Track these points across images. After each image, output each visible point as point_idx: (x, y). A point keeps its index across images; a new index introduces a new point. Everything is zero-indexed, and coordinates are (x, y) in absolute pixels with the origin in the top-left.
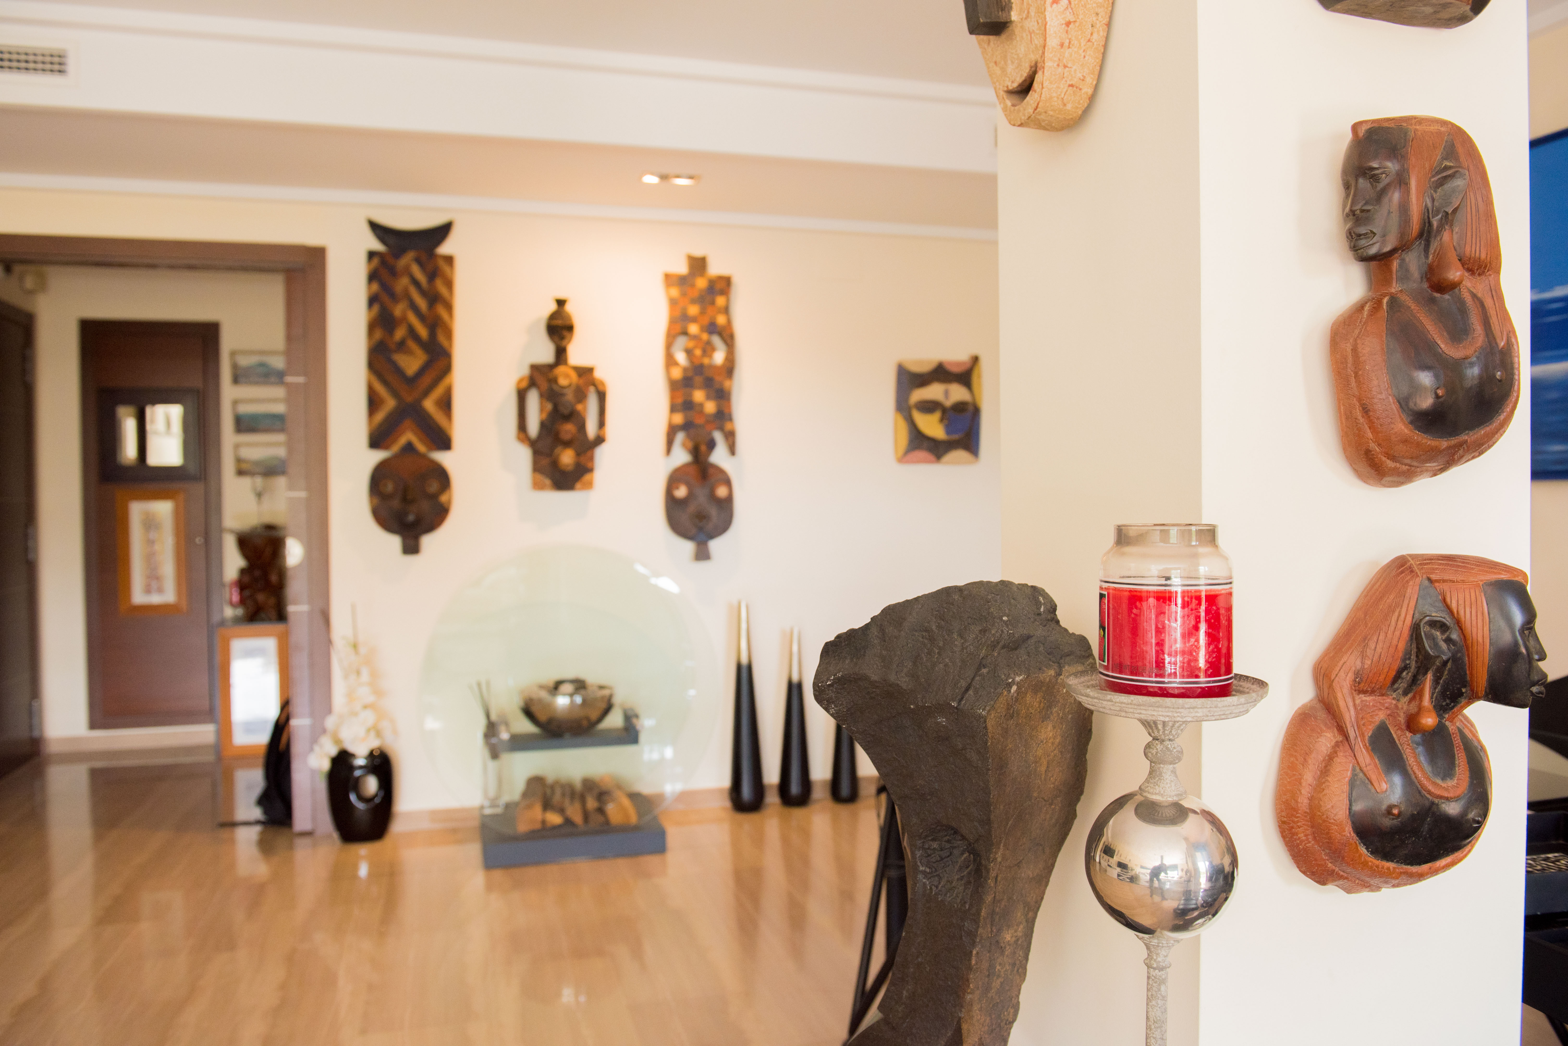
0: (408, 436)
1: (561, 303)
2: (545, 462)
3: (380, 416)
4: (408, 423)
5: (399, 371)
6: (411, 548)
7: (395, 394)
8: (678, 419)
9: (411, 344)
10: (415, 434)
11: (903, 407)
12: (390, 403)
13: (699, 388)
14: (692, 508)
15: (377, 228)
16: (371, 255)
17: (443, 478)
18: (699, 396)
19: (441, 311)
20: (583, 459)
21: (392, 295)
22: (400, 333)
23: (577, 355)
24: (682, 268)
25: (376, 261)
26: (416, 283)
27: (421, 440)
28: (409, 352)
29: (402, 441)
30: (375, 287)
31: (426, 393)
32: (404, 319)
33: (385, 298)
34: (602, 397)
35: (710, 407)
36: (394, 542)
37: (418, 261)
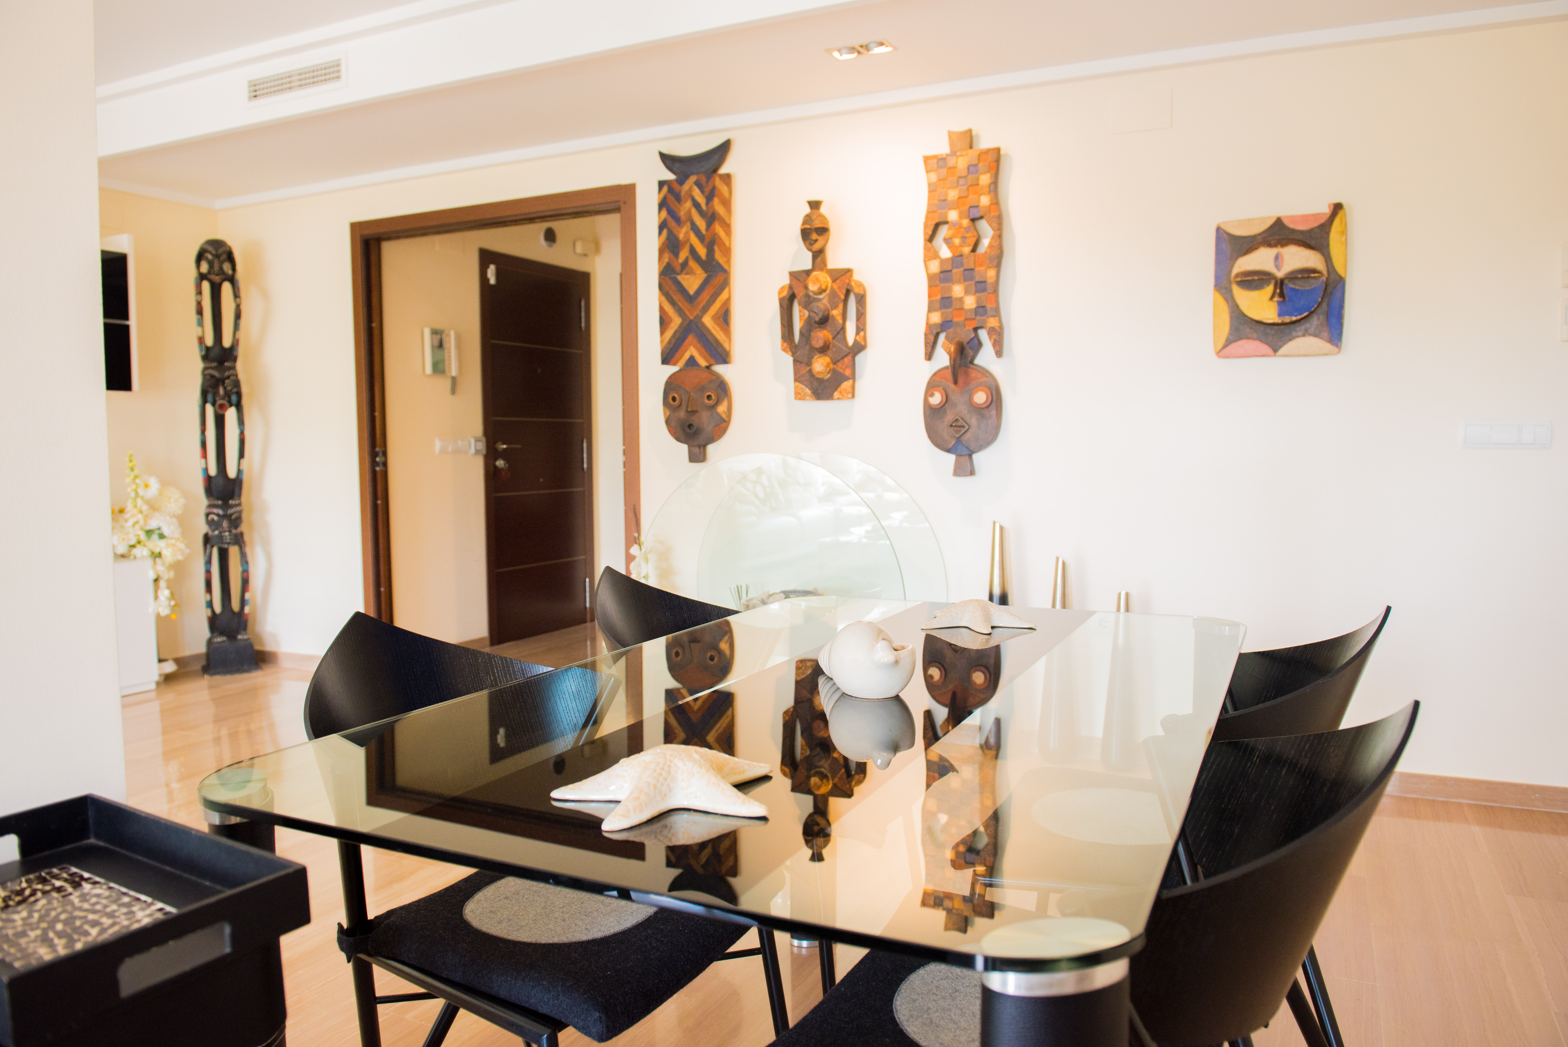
0: (692, 351)
1: (815, 205)
2: (804, 370)
3: (669, 334)
4: (691, 338)
5: (682, 290)
6: (698, 456)
7: (680, 312)
8: (936, 318)
9: (692, 264)
10: (698, 350)
11: (1222, 285)
12: (676, 321)
13: (959, 282)
14: (949, 417)
15: (668, 160)
16: (661, 184)
17: (722, 389)
18: (957, 290)
19: (718, 229)
20: (839, 367)
21: (678, 220)
22: (684, 254)
23: (836, 259)
24: (943, 148)
25: (665, 189)
26: (696, 205)
27: (701, 354)
28: (691, 272)
29: (687, 356)
30: (664, 213)
31: (705, 310)
32: (688, 240)
33: (672, 223)
34: (861, 300)
35: (970, 302)
36: (683, 449)
37: (698, 184)
